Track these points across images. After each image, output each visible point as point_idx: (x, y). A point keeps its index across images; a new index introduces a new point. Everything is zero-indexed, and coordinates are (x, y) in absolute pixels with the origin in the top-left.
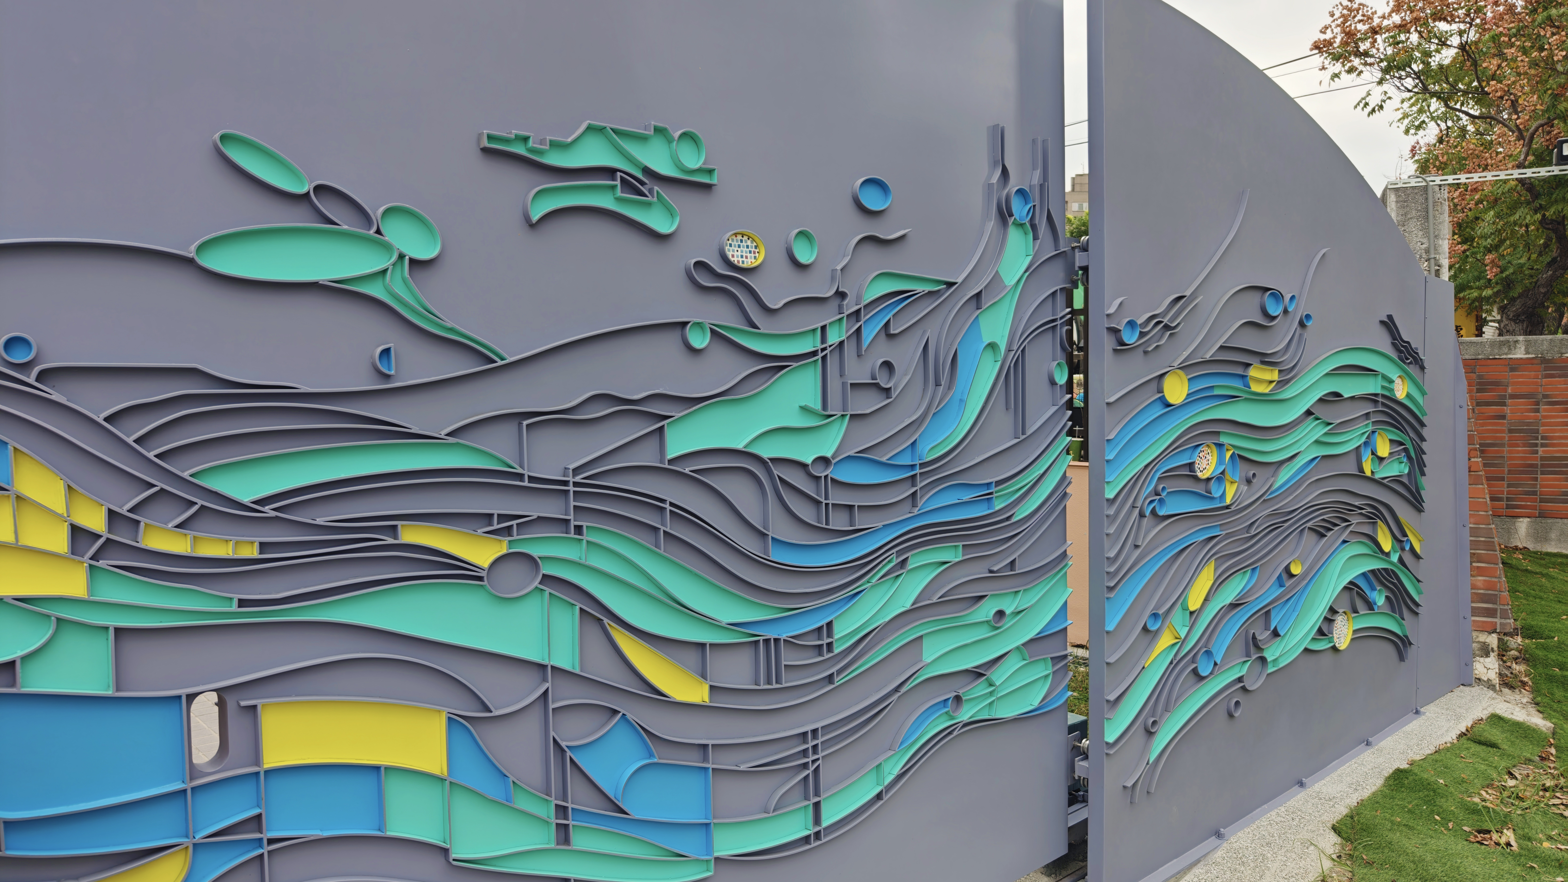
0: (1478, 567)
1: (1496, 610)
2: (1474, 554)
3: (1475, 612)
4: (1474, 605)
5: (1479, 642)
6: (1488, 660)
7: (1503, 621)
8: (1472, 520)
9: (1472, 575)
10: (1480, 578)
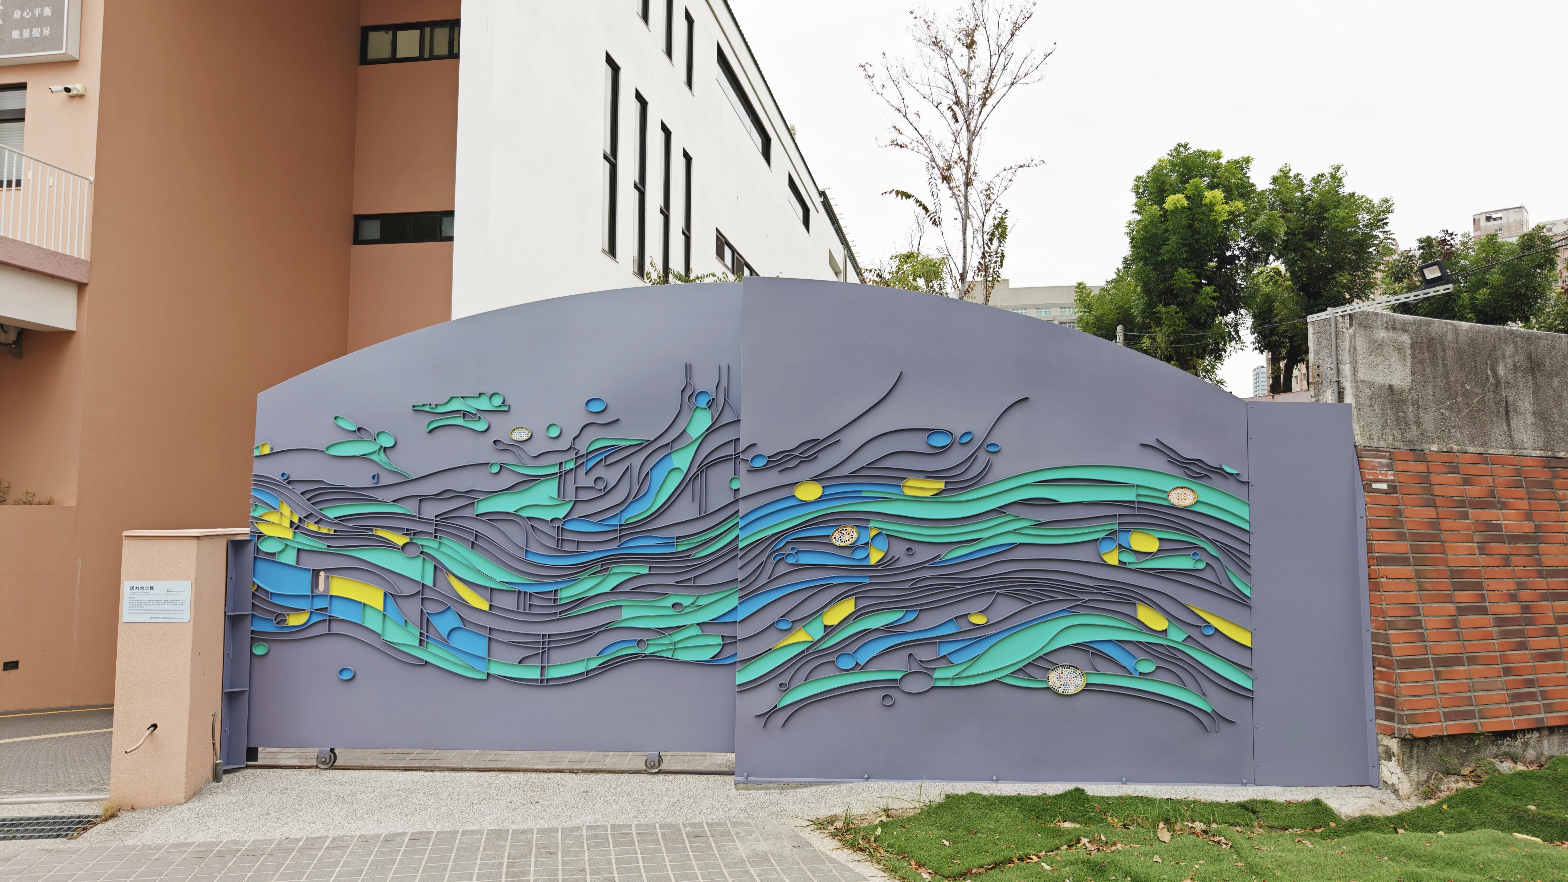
0: (1380, 671)
1: (1394, 714)
2: (1376, 658)
3: (1379, 715)
4: (1378, 708)
5: (1383, 745)
6: (1391, 764)
7: (1400, 726)
8: (1373, 625)
9: (1374, 679)
10: (1382, 682)
